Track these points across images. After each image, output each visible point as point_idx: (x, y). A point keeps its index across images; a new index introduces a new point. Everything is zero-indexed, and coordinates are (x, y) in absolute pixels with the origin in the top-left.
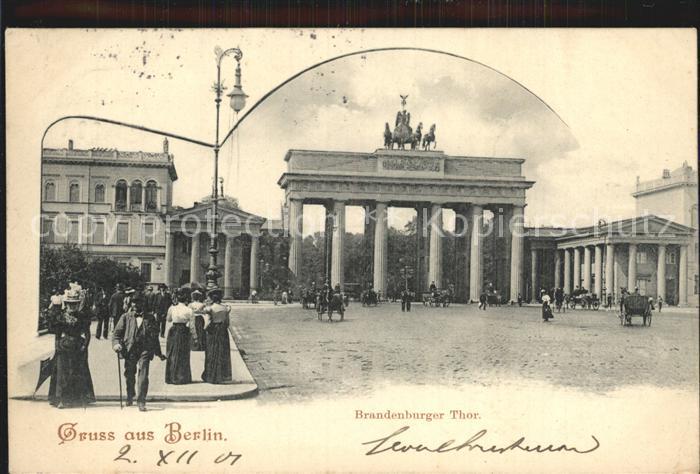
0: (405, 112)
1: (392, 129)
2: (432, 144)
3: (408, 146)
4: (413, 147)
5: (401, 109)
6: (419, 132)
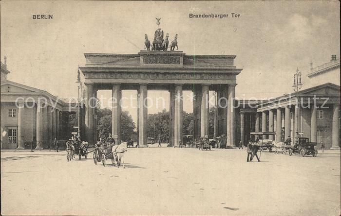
0: (160, 29)
2: (176, 48)
5: (157, 28)
6: (167, 40)
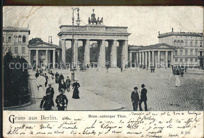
0: (94, 14)
1: (90, 18)
3: (95, 24)
4: (96, 24)
6: (98, 19)
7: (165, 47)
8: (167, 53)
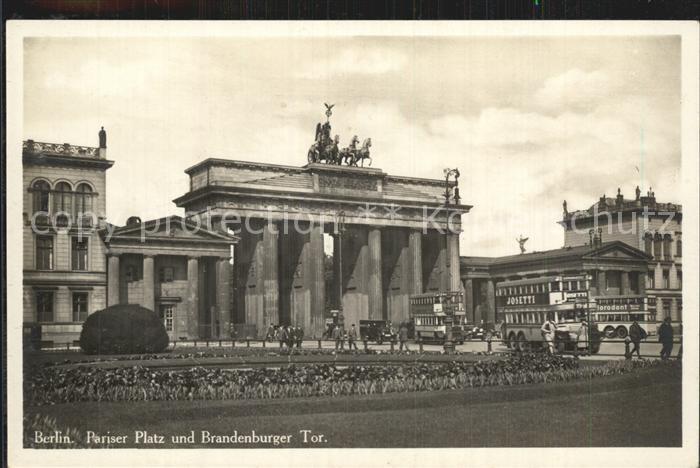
7: (621, 255)
8: (626, 279)
